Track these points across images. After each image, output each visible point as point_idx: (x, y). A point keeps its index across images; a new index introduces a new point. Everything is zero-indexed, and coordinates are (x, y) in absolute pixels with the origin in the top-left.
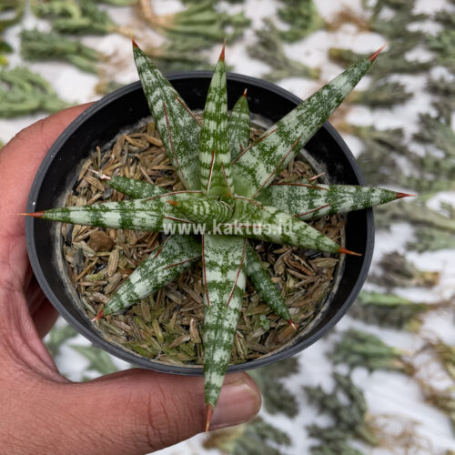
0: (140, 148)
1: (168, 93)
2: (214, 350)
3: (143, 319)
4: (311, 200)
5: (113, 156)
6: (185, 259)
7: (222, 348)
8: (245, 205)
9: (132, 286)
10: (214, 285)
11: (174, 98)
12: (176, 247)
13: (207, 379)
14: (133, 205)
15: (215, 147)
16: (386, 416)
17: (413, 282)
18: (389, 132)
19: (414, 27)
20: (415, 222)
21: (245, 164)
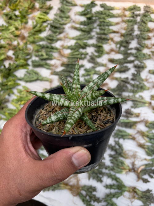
15: (76, 83)
16: (129, 151)
17: (133, 116)
18: (125, 78)
19: (129, 52)
20: (133, 101)
21: (84, 91)
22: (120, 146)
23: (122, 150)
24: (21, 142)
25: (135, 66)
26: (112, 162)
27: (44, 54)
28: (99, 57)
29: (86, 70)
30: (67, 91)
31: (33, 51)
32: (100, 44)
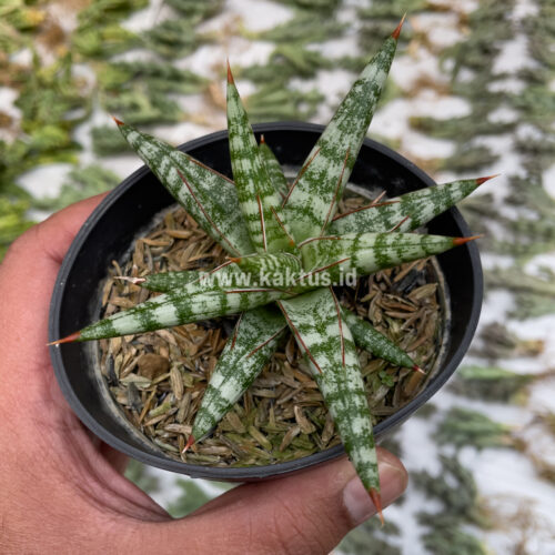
0: (165, 246)
1: (178, 159)
2: (350, 422)
3: (236, 433)
4: (385, 220)
5: (135, 266)
6: (267, 338)
7: (359, 415)
8: (316, 247)
9: (216, 392)
10: (316, 348)
11: (187, 162)
12: (251, 329)
13: (356, 460)
14: (184, 290)
16: (499, 496)
17: (516, 352)
20: (514, 289)
22: (464, 478)
23: (473, 493)
25: (522, 148)
26: (429, 544)
27: (143, 101)
31: (97, 89)
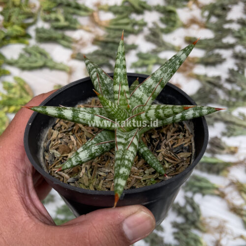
1: (99, 71)
2: (120, 169)
3: (84, 185)
7: (124, 167)
10: (121, 143)
11: (102, 72)
13: (116, 182)
15: (121, 82)
16: (210, 218)
17: (225, 151)
18: (213, 77)
19: (227, 26)
20: (226, 122)
21: (137, 96)
22: (195, 208)
23: (199, 215)
24: (17, 191)
25: (236, 56)
26: (176, 236)
27: (61, 17)
28: (168, 31)
29: (140, 55)
30: (108, 104)
31: (40, 10)
32: (171, 8)
